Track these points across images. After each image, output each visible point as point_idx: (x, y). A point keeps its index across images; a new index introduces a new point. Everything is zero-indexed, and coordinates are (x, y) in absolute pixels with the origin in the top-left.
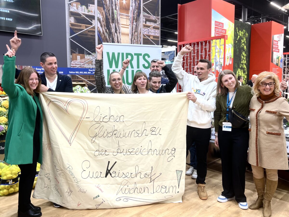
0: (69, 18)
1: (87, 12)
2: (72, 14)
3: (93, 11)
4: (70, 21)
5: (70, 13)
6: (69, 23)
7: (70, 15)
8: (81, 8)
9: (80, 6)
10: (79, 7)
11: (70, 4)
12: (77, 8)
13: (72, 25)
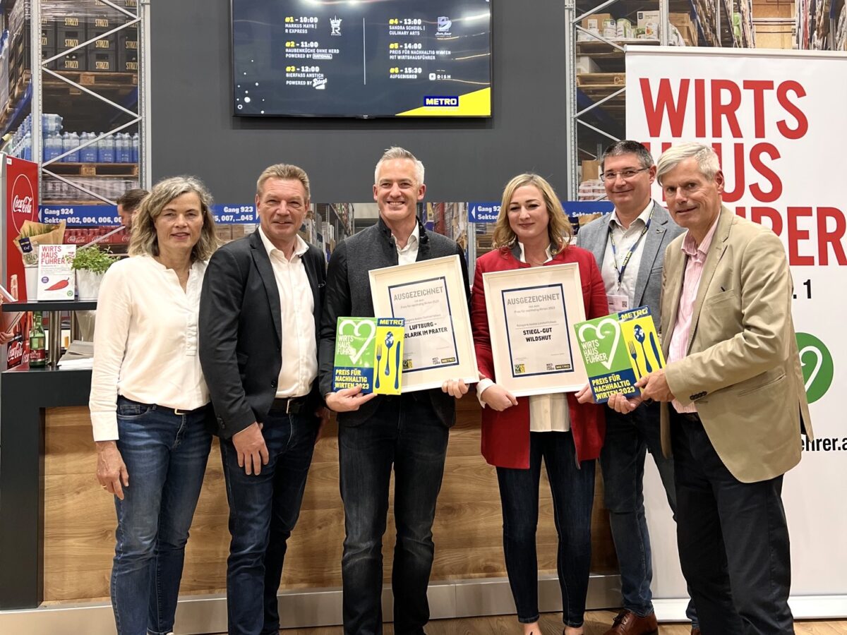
0: (574, 62)
1: (633, 35)
2: (584, 49)
3: (654, 28)
4: (579, 70)
5: (579, 47)
6: (574, 77)
7: (579, 54)
8: (614, 26)
9: (609, 23)
10: (606, 27)
11: (579, 23)
12: (601, 31)
13: (584, 79)
